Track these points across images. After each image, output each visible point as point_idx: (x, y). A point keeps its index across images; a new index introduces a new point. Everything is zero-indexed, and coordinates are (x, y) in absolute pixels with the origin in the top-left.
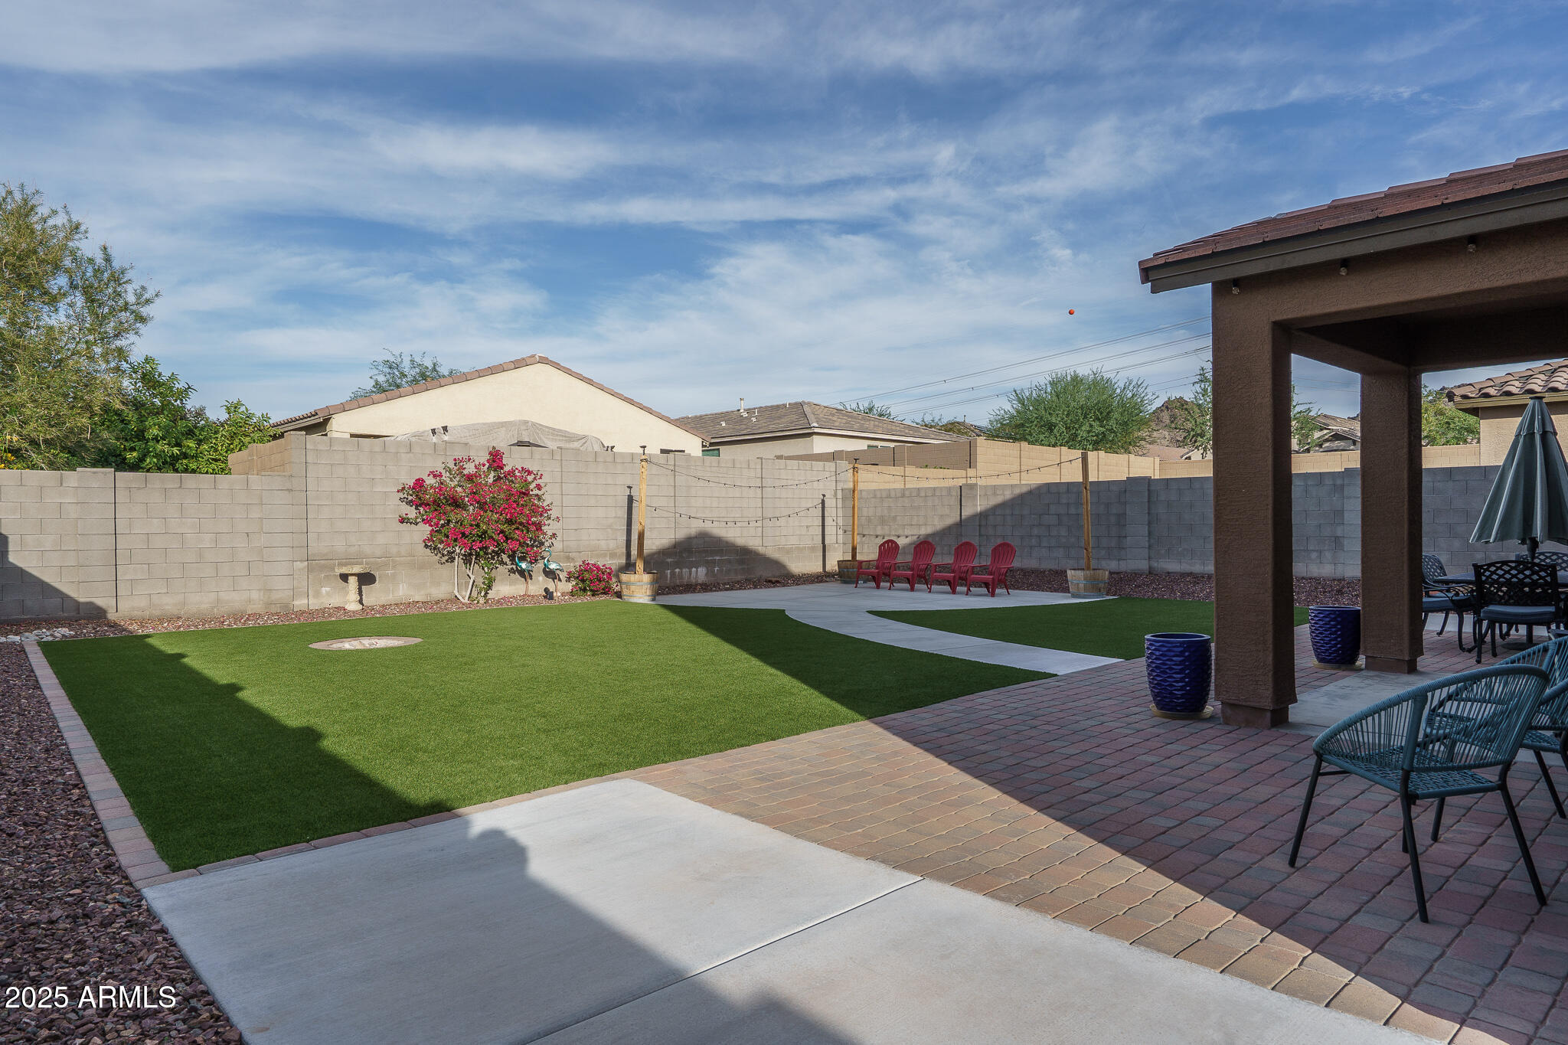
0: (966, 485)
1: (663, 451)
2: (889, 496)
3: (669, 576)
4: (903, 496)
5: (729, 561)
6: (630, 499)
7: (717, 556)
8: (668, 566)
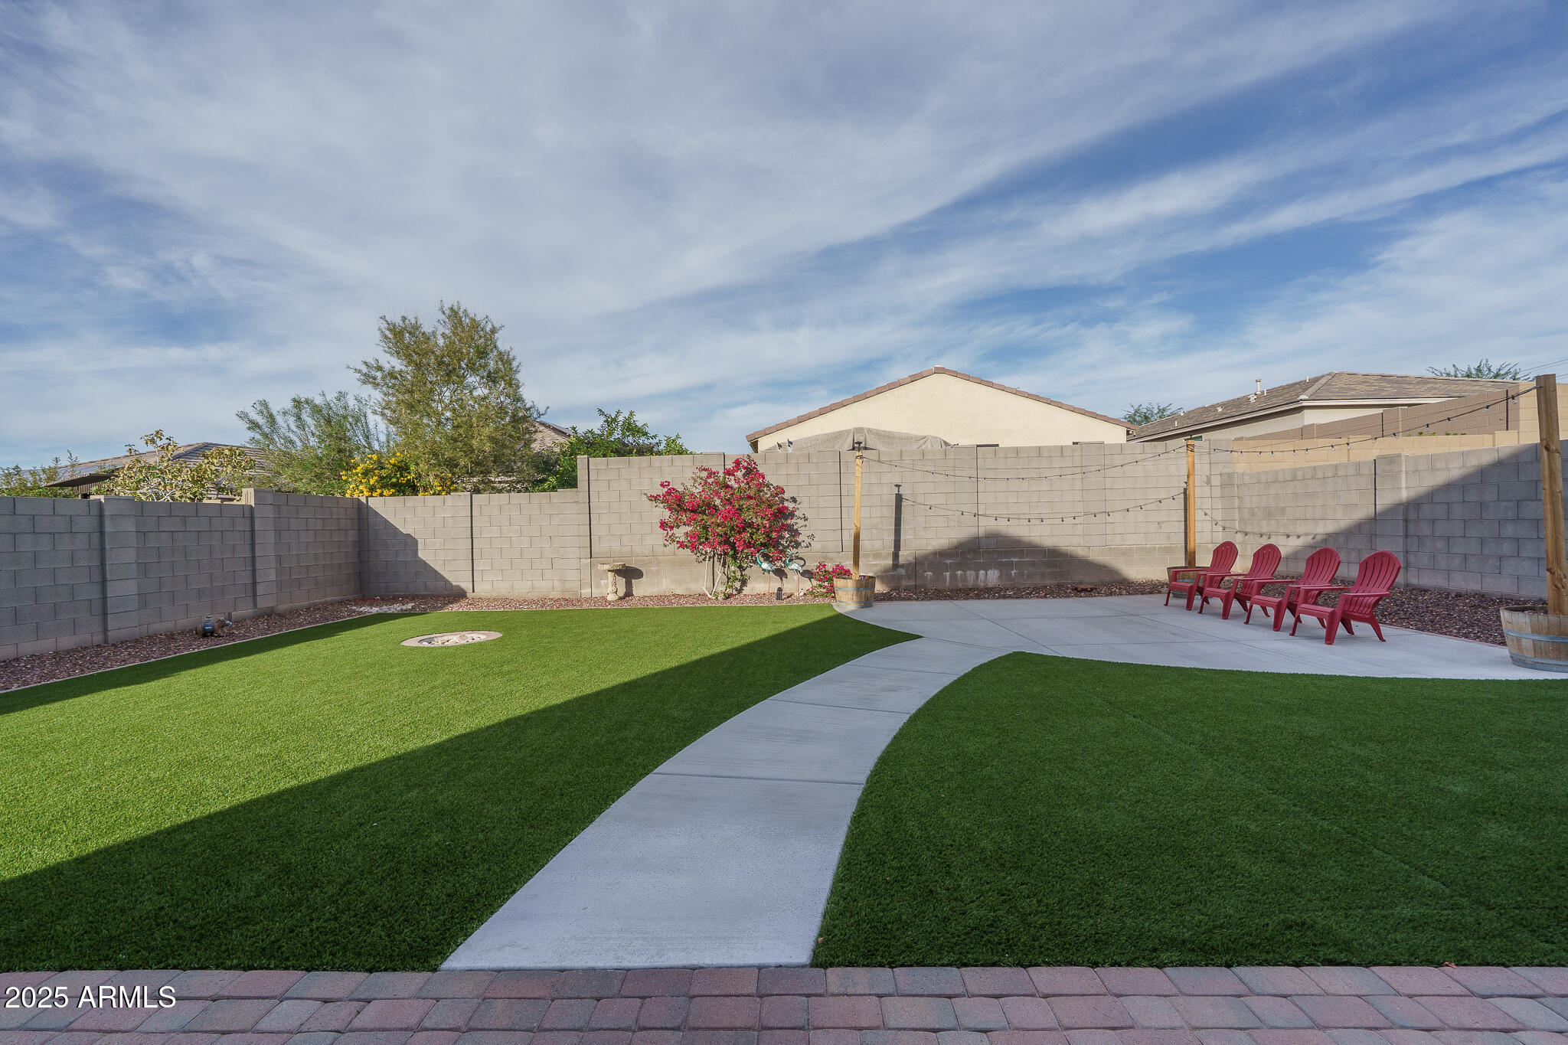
0: (1383, 457)
1: (1074, 443)
2: (1275, 481)
3: (948, 578)
4: (1294, 479)
5: (1033, 564)
6: (899, 498)
7: (1014, 557)
8: (947, 568)
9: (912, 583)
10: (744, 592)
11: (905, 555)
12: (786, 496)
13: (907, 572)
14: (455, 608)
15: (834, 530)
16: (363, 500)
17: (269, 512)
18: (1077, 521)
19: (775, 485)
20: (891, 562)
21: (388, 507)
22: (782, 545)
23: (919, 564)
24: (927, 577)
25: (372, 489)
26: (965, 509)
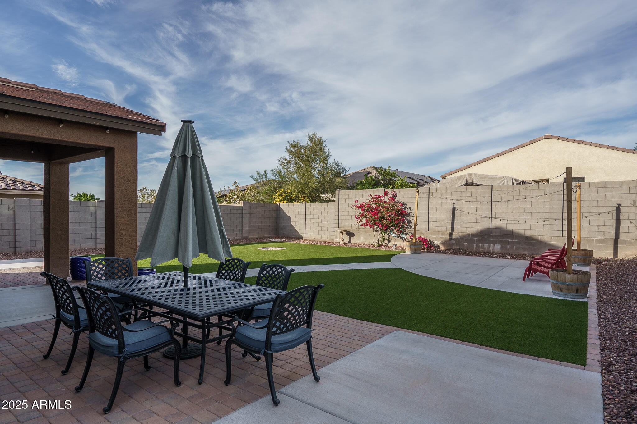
3: (475, 246)
5: (519, 243)
6: (454, 209)
7: (509, 239)
8: (475, 241)
9: (458, 247)
10: (389, 245)
11: (455, 235)
12: (407, 207)
13: (456, 242)
14: (299, 242)
15: (425, 222)
16: (278, 204)
17: (247, 208)
18: (546, 223)
19: (403, 202)
20: (449, 237)
21: (285, 207)
22: (405, 227)
23: (461, 239)
24: (465, 245)
25: (281, 201)
26: (484, 214)
